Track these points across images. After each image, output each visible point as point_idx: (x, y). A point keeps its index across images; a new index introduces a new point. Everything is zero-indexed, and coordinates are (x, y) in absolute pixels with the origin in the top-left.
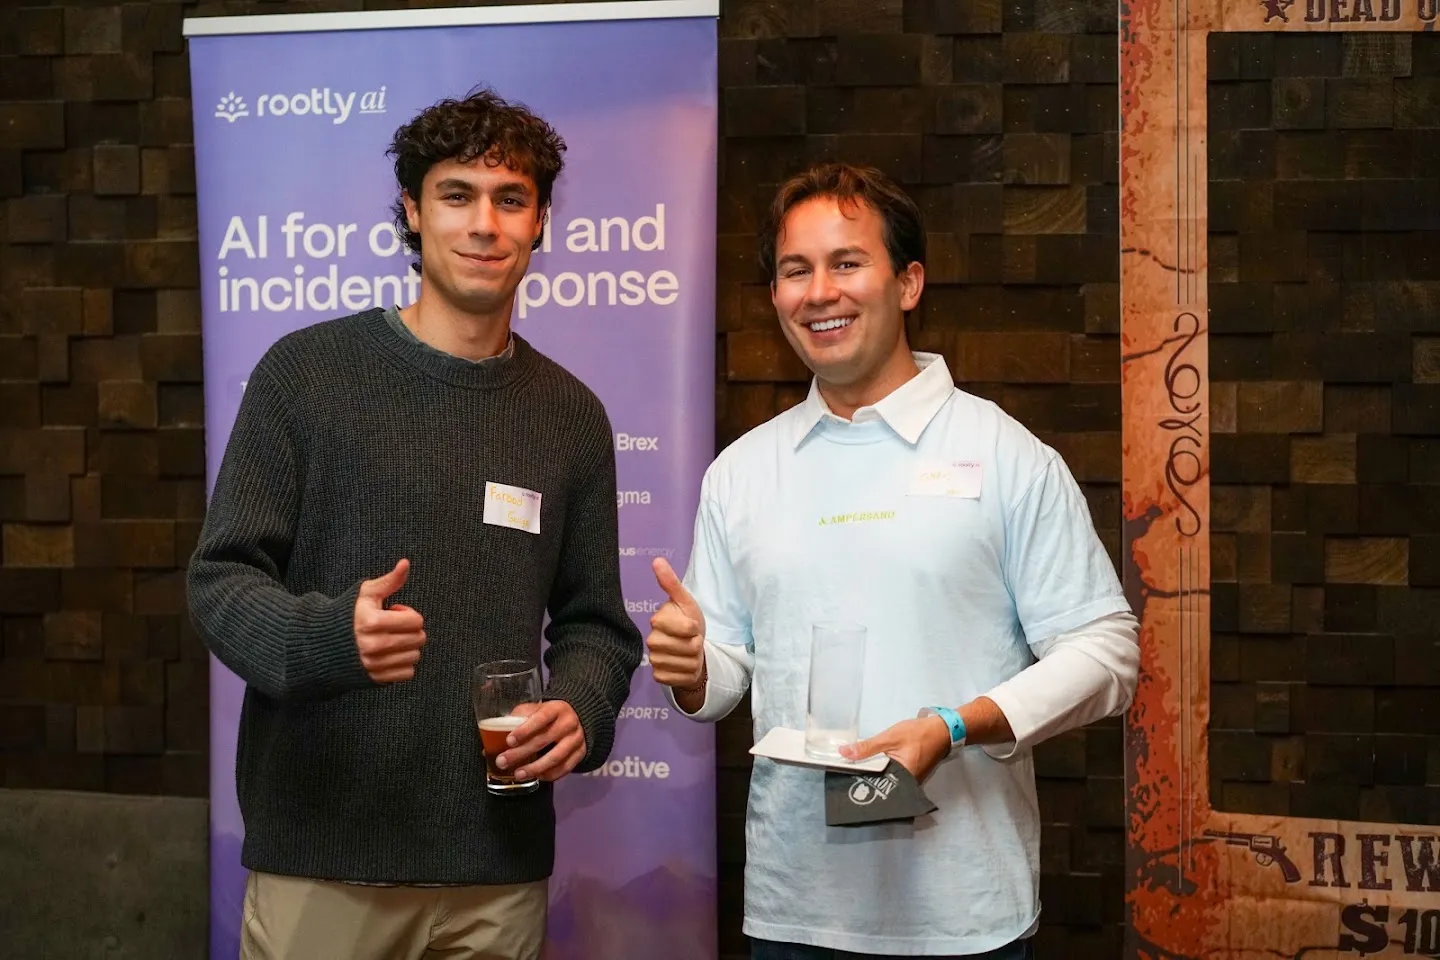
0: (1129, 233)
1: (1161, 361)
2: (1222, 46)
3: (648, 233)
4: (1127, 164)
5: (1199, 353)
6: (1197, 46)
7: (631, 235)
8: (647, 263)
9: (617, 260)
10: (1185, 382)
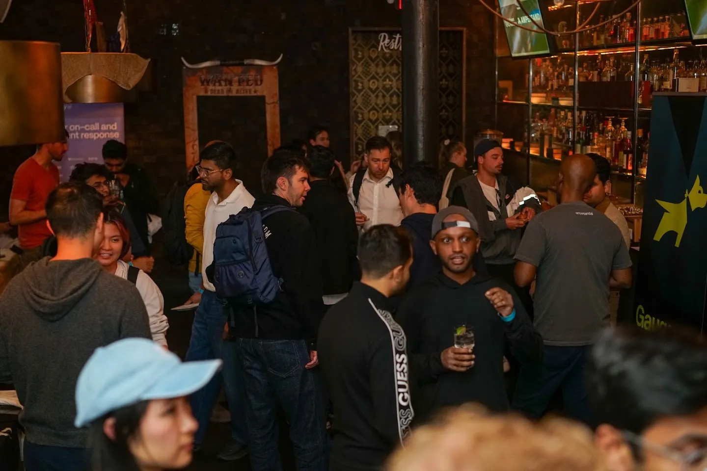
0: (186, 125)
1: (191, 144)
2: (199, 98)
3: (114, 127)
4: (185, 114)
5: (197, 143)
6: (195, 97)
7: (111, 127)
8: (114, 131)
9: (109, 131)
10: (195, 147)
